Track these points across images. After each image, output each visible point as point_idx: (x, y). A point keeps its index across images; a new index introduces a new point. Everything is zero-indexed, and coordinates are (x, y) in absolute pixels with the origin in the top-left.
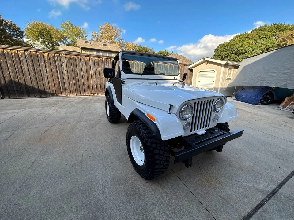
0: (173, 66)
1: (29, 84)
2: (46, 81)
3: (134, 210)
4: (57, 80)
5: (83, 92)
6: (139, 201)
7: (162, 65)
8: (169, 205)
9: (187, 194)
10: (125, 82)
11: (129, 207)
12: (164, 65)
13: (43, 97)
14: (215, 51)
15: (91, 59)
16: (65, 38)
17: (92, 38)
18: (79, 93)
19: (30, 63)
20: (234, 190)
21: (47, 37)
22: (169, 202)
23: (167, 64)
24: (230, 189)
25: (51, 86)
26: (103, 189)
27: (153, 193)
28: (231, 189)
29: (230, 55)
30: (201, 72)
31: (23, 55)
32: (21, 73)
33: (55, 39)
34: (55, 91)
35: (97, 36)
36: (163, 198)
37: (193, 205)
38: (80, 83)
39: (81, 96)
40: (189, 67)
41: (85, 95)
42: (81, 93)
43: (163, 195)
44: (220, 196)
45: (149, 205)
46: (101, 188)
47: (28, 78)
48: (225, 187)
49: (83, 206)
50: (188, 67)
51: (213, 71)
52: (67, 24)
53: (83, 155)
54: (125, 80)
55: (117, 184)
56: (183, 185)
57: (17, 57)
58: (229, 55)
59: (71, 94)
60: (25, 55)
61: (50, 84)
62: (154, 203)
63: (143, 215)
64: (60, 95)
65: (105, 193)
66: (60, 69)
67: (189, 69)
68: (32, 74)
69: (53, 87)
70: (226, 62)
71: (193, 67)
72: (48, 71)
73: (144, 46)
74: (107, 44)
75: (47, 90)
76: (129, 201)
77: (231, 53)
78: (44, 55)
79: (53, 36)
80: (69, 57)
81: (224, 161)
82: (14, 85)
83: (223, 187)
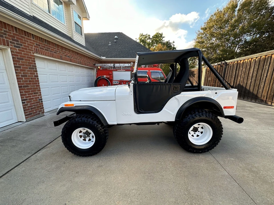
1: (248, 88)
2: (262, 86)
25: (264, 92)
32: (246, 78)
34: (265, 98)
47: (249, 82)
60: (256, 61)
61: (265, 89)
64: (270, 103)
68: (254, 78)
69: (266, 93)
72: (268, 74)
75: (259, 96)
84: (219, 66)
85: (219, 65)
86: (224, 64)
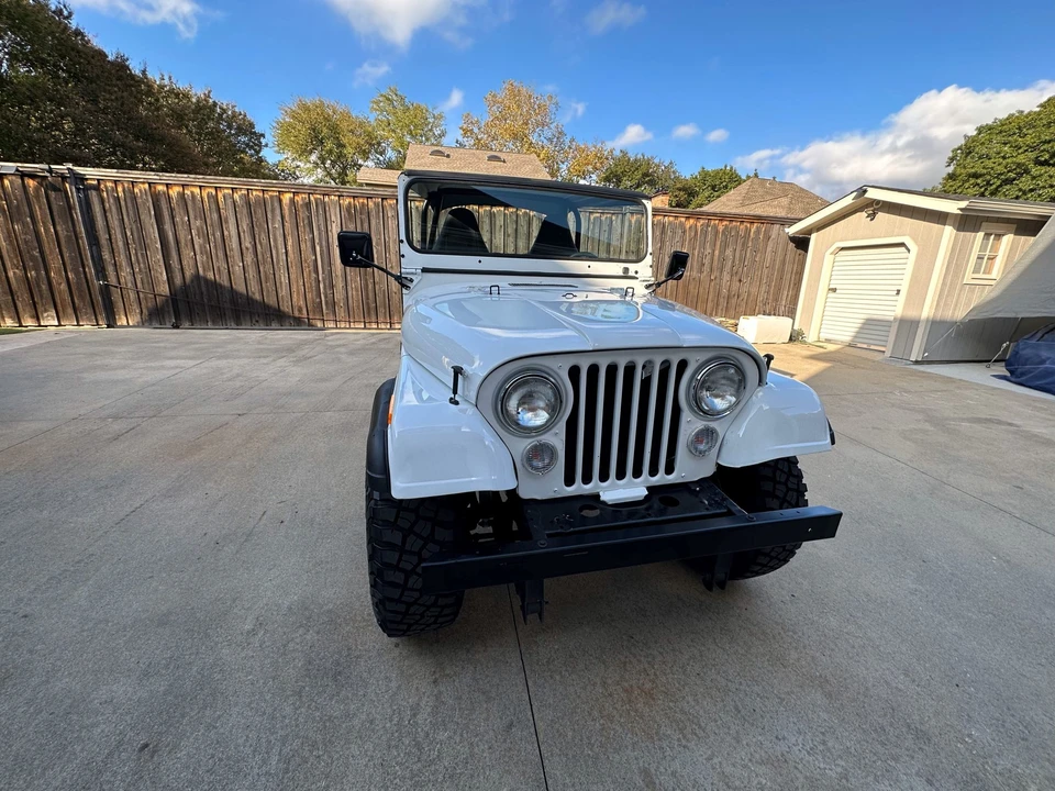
0: (721, 228)
1: (240, 287)
2: (285, 280)
3: (297, 726)
4: (314, 275)
5: (385, 317)
6: (331, 699)
7: (670, 223)
8: (418, 746)
9: (511, 725)
10: (411, 281)
11: (288, 710)
12: (682, 224)
13: (273, 326)
14: (952, 159)
15: (417, 208)
16: (379, 144)
17: (460, 139)
18: (374, 319)
19: (245, 225)
20: (729, 770)
21: (329, 145)
22: (427, 735)
23: (692, 221)
24: (709, 759)
25: (295, 295)
26: (253, 632)
27: (394, 684)
28: (716, 760)
29: (1035, 170)
30: (843, 249)
31: (229, 201)
32: (221, 254)
33: (349, 151)
34: (305, 311)
35: (476, 130)
36: (415, 715)
37: (509, 772)
38: (377, 287)
39: (378, 328)
40: (792, 230)
41: (391, 328)
42: (381, 319)
43: (423, 704)
44: (645, 772)
45: (356, 722)
46: (248, 627)
47: (238, 269)
48: (692, 745)
49: (167, 667)
50: (787, 230)
51: (902, 245)
52: (388, 99)
53: (268, 513)
54: (412, 273)
55: (300, 626)
56: (522, 687)
57: (213, 206)
58: (1027, 171)
59: (350, 322)
60: (234, 202)
61: (294, 289)
62: (372, 722)
63: (311, 752)
64: (319, 324)
65: (249, 644)
66: (324, 243)
67: (793, 239)
68: (249, 258)
69: (302, 298)
70: (964, 204)
71: (810, 231)
72: (289, 248)
73: (640, 156)
74: (502, 156)
75: (286, 308)
76: (299, 694)
77: (1038, 162)
78: (280, 201)
79: (344, 141)
80: (350, 203)
81: (764, 633)
82: (204, 289)
83: (684, 742)
84: (31, 183)
85: (32, 176)
86: (64, 178)
